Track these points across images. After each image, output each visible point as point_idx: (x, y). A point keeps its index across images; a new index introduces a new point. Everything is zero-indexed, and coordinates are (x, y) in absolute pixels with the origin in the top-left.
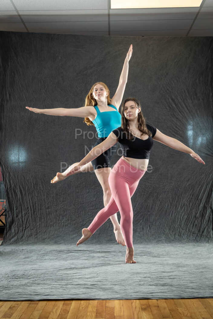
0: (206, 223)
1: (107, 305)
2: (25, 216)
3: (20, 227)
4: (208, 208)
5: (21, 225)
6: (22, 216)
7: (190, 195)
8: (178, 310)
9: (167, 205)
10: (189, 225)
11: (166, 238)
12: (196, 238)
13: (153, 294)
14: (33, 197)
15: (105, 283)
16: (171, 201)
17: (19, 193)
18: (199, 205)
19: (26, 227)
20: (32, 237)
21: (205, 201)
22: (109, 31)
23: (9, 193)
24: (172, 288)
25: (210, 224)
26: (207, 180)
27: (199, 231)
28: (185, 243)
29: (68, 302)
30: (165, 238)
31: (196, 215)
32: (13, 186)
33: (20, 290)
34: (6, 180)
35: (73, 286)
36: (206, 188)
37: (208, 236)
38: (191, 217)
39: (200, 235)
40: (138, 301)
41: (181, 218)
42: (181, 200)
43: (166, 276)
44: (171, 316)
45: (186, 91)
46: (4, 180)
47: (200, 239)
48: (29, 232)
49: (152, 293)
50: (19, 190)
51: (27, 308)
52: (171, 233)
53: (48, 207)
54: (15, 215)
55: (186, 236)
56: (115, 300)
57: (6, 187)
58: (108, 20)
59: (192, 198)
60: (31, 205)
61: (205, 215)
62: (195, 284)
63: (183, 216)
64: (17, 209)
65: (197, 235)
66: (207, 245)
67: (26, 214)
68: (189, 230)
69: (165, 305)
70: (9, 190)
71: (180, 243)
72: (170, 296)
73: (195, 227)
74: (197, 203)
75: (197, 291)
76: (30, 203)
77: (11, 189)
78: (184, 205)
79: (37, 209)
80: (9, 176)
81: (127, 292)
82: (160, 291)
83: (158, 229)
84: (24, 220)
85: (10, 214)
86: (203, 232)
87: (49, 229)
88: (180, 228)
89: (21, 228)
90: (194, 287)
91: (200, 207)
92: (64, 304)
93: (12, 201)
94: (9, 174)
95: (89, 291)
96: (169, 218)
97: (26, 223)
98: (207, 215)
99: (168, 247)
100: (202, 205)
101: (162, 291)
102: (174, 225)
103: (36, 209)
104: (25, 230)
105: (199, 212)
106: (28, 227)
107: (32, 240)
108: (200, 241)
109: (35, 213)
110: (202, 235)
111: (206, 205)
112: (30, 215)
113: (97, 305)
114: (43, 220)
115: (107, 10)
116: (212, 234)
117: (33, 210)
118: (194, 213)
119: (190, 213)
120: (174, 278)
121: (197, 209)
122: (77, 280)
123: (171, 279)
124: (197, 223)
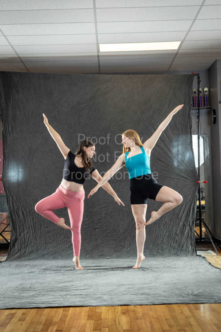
0: (185, 239)
1: (96, 310)
2: (27, 235)
4: (186, 226)
5: (23, 243)
6: (24, 234)
7: (171, 215)
8: (149, 313)
10: (171, 240)
14: (33, 218)
15: (96, 293)
17: (21, 214)
18: (179, 224)
19: (27, 244)
20: (33, 253)
21: (184, 220)
22: (99, 67)
23: (13, 214)
24: (148, 297)
28: (167, 257)
29: (67, 309)
30: (149, 252)
32: (16, 208)
33: (29, 300)
34: (10, 203)
35: (71, 296)
37: (187, 250)
38: (172, 234)
39: (180, 249)
40: (120, 307)
41: (164, 235)
42: (164, 219)
43: (145, 287)
44: (143, 318)
46: (8, 203)
47: (180, 253)
48: (31, 249)
49: (132, 301)
50: (21, 211)
52: (155, 249)
53: (47, 226)
54: (18, 234)
55: (168, 250)
56: (103, 307)
57: (9, 210)
59: (173, 217)
60: (32, 224)
61: (184, 232)
62: (167, 293)
63: (166, 233)
64: (19, 229)
65: (178, 250)
66: (186, 258)
67: (27, 233)
68: (170, 246)
69: (140, 310)
70: (12, 212)
71: (163, 257)
73: (176, 243)
74: (177, 222)
75: (167, 299)
77: (14, 211)
78: (166, 223)
79: (37, 228)
80: (12, 200)
81: (113, 300)
84: (26, 239)
85: (14, 233)
86: (183, 247)
87: (48, 246)
88: (162, 244)
89: (24, 245)
90: (166, 295)
91: (180, 224)
92: (63, 310)
93: (15, 222)
94: (13, 199)
95: (84, 300)
96: (153, 235)
97: (28, 240)
98: (186, 232)
99: (152, 261)
100: (181, 223)
102: (157, 241)
103: (36, 228)
104: (27, 247)
105: (179, 229)
106: (30, 245)
107: (33, 255)
108: (180, 255)
109: (36, 232)
110: (181, 249)
111: (185, 223)
112: (31, 234)
113: (89, 311)
114: (43, 238)
115: (97, 53)
116: (191, 249)
117: (34, 229)
118: (174, 231)
119: (171, 230)
120: (151, 289)
121: (178, 227)
122: (75, 291)
123: (149, 289)
124: (177, 239)
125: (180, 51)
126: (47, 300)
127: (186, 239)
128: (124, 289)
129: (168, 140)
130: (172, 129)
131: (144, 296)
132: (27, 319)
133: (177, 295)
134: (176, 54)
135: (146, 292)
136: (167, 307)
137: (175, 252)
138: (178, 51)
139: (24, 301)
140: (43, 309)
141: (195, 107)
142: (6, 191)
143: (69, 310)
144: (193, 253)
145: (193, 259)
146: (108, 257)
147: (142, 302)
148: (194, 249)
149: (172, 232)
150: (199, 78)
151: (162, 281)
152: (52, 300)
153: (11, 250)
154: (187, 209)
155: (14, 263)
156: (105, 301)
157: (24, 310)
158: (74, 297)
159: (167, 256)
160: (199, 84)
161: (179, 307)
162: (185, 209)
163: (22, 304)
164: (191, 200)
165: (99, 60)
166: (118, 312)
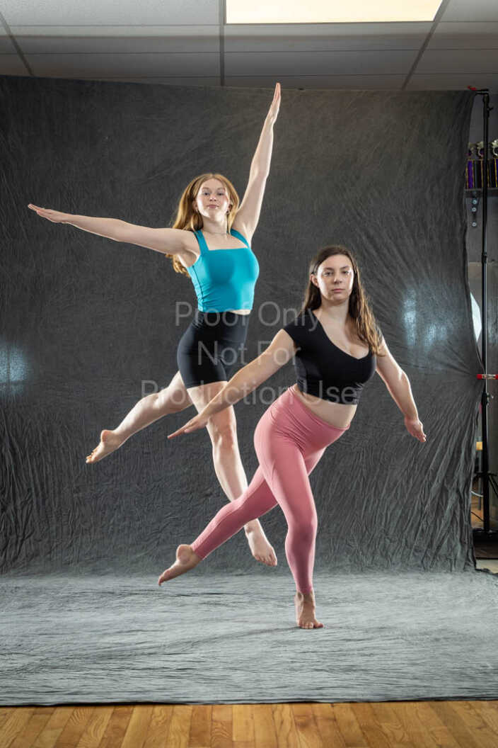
0: (444, 527)
1: (216, 715)
2: (22, 509)
3: (11, 534)
4: (450, 491)
6: (16, 510)
7: (410, 462)
8: (381, 727)
9: (355, 485)
11: (353, 562)
12: (422, 562)
13: (323, 692)
14: (41, 463)
15: (211, 665)
16: (364, 474)
17: (8, 455)
18: (430, 485)
19: (24, 534)
20: (38, 558)
21: (444, 475)
22: (222, 76)
24: (368, 677)
25: (455, 529)
26: (449, 427)
27: (430, 545)
28: (397, 574)
29: (125, 709)
30: (350, 561)
31: (422, 508)
33: (10, 683)
35: (136, 673)
36: (447, 444)
37: (450, 557)
38: (410, 512)
39: (432, 553)
40: (287, 707)
41: (389, 515)
42: (389, 473)
43: (353, 650)
44: (364, 741)
45: (401, 218)
47: (432, 564)
48: (32, 547)
49: (321, 688)
50: (8, 445)
51: (28, 723)
52: (365, 551)
53: (78, 487)
55: (399, 556)
56: (234, 706)
58: (218, 50)
60: (37, 482)
61: (443, 508)
62: (421, 668)
63: (394, 510)
65: (426, 555)
66: (449, 577)
67: (24, 504)
68: (406, 545)
69: (351, 716)
71: (387, 573)
72: (363, 695)
73: (421, 536)
74: (424, 482)
75: (425, 684)
76: (34, 478)
78: (395, 484)
79: (51, 491)
81: (263, 686)
82: (339, 683)
83: (335, 540)
84: (20, 521)
86: (439, 547)
87: (79, 541)
88: (385, 538)
89: (14, 537)
90: (418, 674)
91: (433, 486)
92: (113, 713)
96: (360, 513)
97: (26, 524)
98: (448, 508)
99: (358, 582)
100: (436, 486)
101: (345, 683)
102: (371, 530)
103: (48, 492)
104: (22, 541)
105: (429, 502)
106: (29, 536)
107: (38, 564)
108: (432, 569)
109: (47, 502)
110: (436, 554)
111: (445, 485)
112: (35, 507)
115: (218, 28)
116: (462, 552)
117: (43, 496)
118: (417, 505)
119: (409, 502)
121: (426, 495)
122: (147, 659)
123: (364, 655)
124: (425, 526)
127: (449, 527)
128: (292, 655)
129: (404, 264)
134: (430, 35)
135: (357, 663)
137: (419, 562)
138: (434, 27)
141: (469, 188)
143: (132, 711)
144: (466, 564)
145: (471, 580)
146: (240, 571)
148: (470, 554)
149: (411, 509)
152: (78, 683)
154: (451, 447)
158: (143, 674)
159: (399, 570)
160: (488, 116)
162: (446, 448)
164: (464, 423)
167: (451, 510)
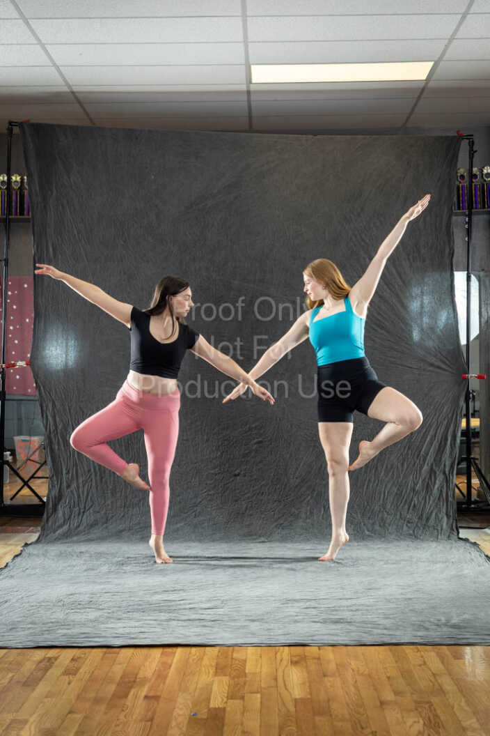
0: (433, 502)
1: (235, 655)
2: (83, 486)
3: (74, 507)
4: (438, 473)
5: (76, 504)
6: (78, 487)
7: (405, 448)
8: (350, 664)
12: (414, 531)
13: (314, 638)
15: (236, 618)
18: (421, 468)
19: (85, 507)
20: (97, 527)
21: (432, 460)
22: (250, 117)
23: (54, 440)
24: (350, 628)
25: (441, 504)
28: (392, 542)
29: (171, 649)
30: (354, 530)
31: (414, 487)
32: (60, 426)
33: (87, 630)
34: (47, 416)
35: (180, 623)
36: (436, 433)
37: (437, 528)
38: (404, 490)
39: (422, 525)
40: (287, 648)
41: (387, 492)
42: (387, 457)
43: (344, 607)
46: (42, 416)
48: (92, 517)
49: (314, 635)
51: (103, 659)
52: (366, 523)
54: (65, 484)
55: (395, 527)
57: (46, 430)
58: (246, 100)
59: (407, 454)
61: (432, 486)
62: (392, 621)
63: (391, 488)
64: (68, 473)
65: (417, 525)
66: (434, 545)
67: (84, 483)
68: (401, 517)
70: (52, 436)
71: (384, 541)
72: (343, 640)
73: (413, 510)
74: (416, 465)
77: (57, 433)
78: (392, 468)
80: (53, 409)
81: (272, 633)
82: (327, 632)
84: (81, 496)
85: (56, 483)
86: (428, 519)
87: (130, 513)
88: (383, 512)
89: (77, 509)
91: (423, 469)
92: (162, 654)
93: (59, 457)
94: (54, 406)
95: (207, 631)
97: (87, 499)
98: (436, 486)
99: (359, 549)
100: (426, 468)
101: (332, 632)
102: (372, 505)
104: (84, 512)
105: (420, 482)
106: (89, 509)
107: (96, 532)
108: (421, 537)
109: (104, 480)
110: (425, 525)
111: (434, 468)
112: (94, 484)
113: (218, 656)
114: (118, 495)
115: (245, 85)
116: (447, 524)
117: (100, 475)
118: (410, 484)
119: (404, 482)
120: (357, 610)
121: (418, 476)
122: (187, 612)
123: (352, 611)
124: (416, 502)
125: (431, 84)
126: (127, 630)
127: (437, 503)
128: (298, 610)
129: (401, 283)
130: (411, 257)
131: (339, 626)
132: (81, 671)
133: (414, 625)
134: (423, 90)
135: (345, 617)
136: (391, 650)
137: (411, 532)
138: (427, 84)
139: (76, 631)
140: (117, 650)
141: (463, 209)
142: (40, 388)
143: (175, 653)
144: (450, 533)
145: (451, 548)
146: (262, 539)
147: (335, 638)
148: (454, 525)
149: (405, 487)
150: (472, 144)
151: (380, 593)
152: (137, 630)
153: (48, 520)
154: (439, 436)
155: (55, 549)
156: (253, 634)
157: (75, 651)
158: (185, 624)
159: (394, 539)
160: (473, 157)
161: (418, 651)
162: (435, 436)
163: (72, 636)
164: (450, 415)
165: (249, 101)
166: (281, 660)
167: (438, 488)
